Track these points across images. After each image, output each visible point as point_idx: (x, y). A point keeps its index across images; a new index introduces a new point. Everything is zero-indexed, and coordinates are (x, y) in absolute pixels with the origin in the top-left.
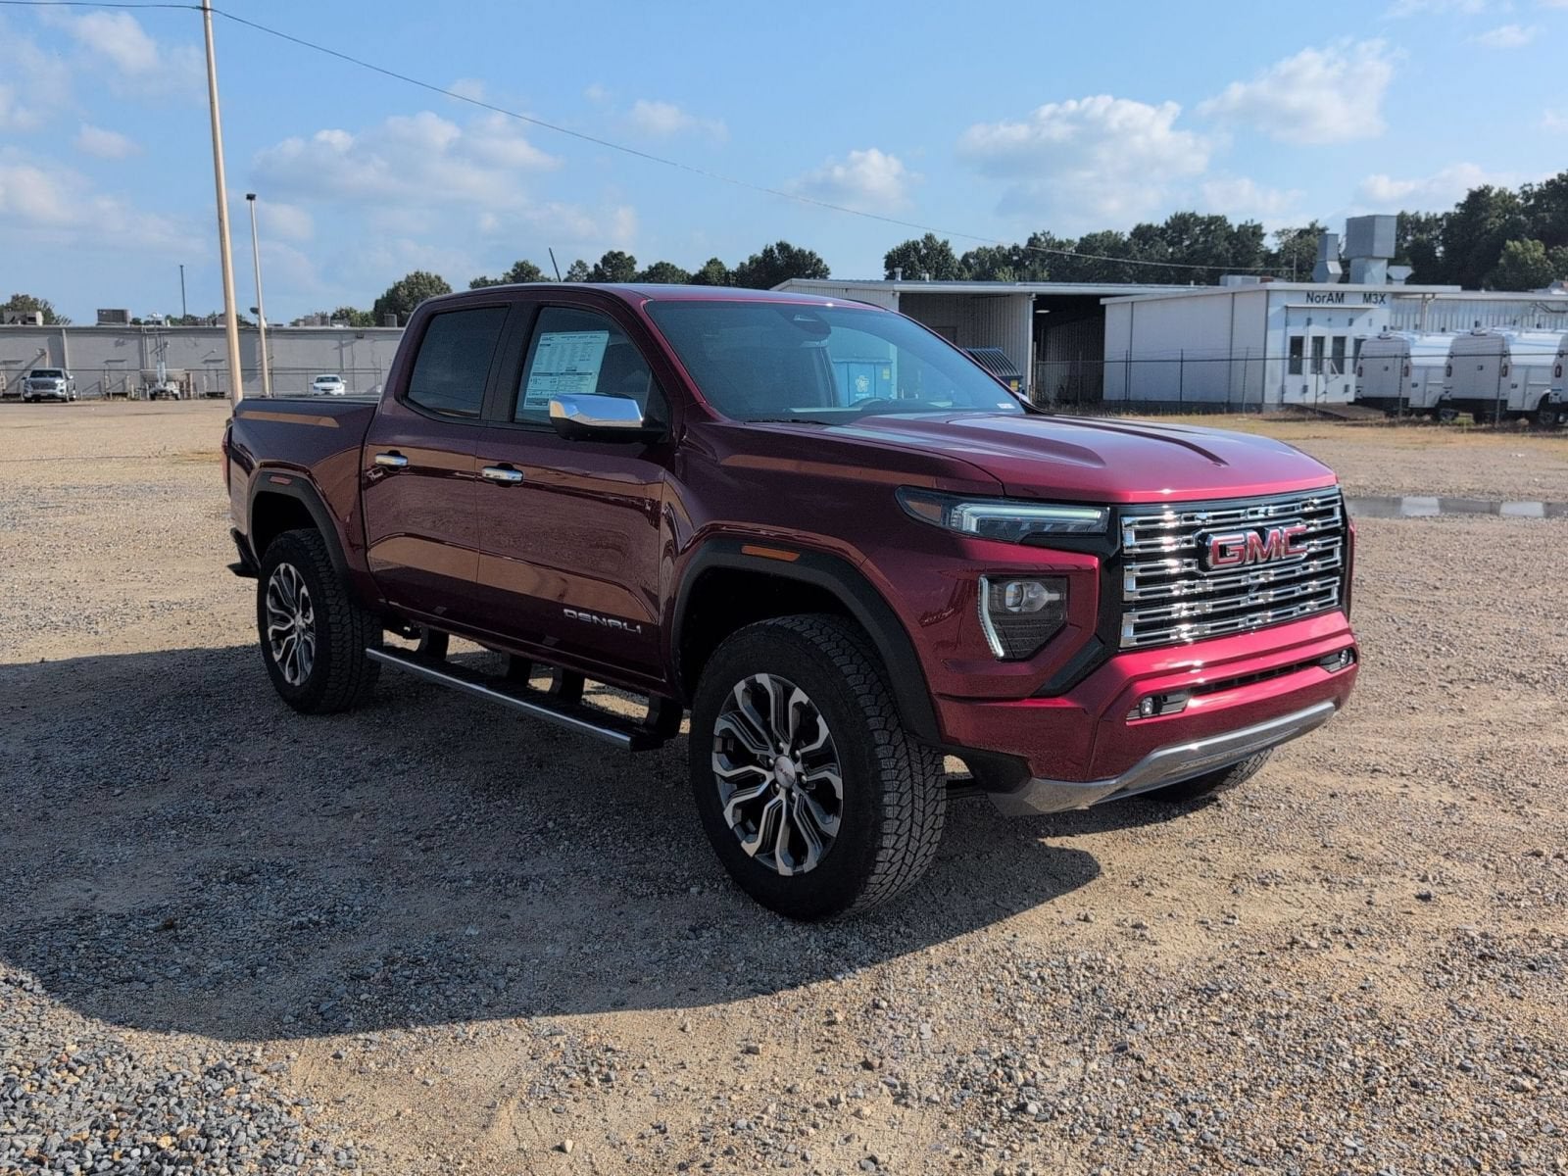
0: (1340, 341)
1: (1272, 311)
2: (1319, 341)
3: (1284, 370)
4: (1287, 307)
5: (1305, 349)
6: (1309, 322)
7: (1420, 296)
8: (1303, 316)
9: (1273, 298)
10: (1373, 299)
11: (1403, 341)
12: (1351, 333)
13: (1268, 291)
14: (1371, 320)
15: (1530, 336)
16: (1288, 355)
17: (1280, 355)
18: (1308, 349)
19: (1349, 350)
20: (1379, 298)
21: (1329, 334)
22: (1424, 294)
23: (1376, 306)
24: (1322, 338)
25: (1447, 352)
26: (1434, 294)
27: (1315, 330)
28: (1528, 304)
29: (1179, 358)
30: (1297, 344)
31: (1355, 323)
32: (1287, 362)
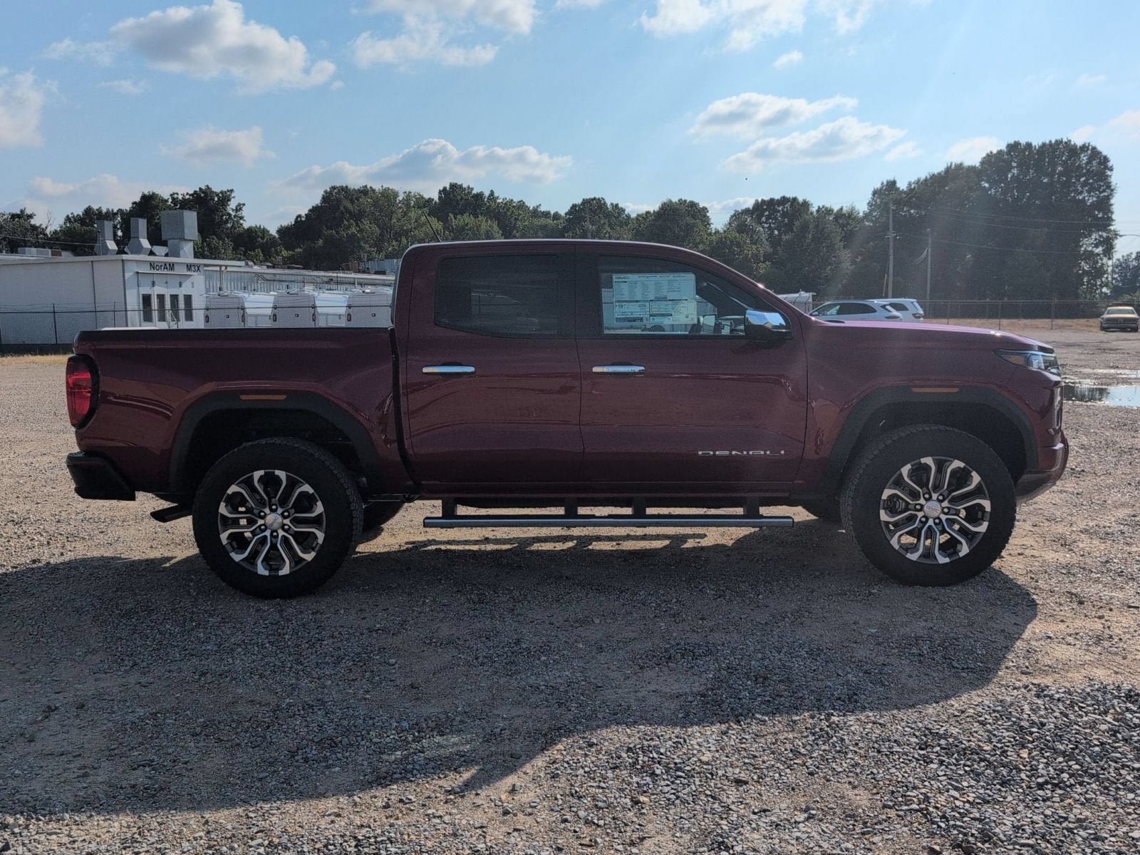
0: (174, 298)
1: (127, 275)
2: (161, 298)
3: (140, 317)
4: (138, 273)
5: (153, 304)
6: (153, 284)
7: (218, 269)
8: (149, 280)
9: (127, 265)
10: (193, 268)
11: (239, 298)
12: (182, 292)
13: (123, 260)
14: (193, 283)
15: (325, 295)
16: (141, 307)
17: (136, 308)
18: (155, 303)
19: (182, 304)
20: (196, 268)
21: (167, 292)
22: (220, 266)
23: (195, 274)
24: (163, 296)
25: (271, 305)
26: (226, 267)
27: (158, 290)
28: (253, 275)
29: (52, 310)
30: (147, 299)
31: (183, 285)
32: (142, 312)
